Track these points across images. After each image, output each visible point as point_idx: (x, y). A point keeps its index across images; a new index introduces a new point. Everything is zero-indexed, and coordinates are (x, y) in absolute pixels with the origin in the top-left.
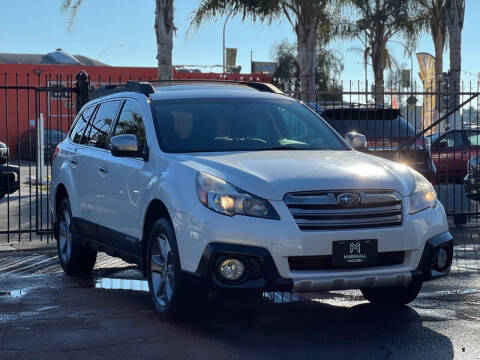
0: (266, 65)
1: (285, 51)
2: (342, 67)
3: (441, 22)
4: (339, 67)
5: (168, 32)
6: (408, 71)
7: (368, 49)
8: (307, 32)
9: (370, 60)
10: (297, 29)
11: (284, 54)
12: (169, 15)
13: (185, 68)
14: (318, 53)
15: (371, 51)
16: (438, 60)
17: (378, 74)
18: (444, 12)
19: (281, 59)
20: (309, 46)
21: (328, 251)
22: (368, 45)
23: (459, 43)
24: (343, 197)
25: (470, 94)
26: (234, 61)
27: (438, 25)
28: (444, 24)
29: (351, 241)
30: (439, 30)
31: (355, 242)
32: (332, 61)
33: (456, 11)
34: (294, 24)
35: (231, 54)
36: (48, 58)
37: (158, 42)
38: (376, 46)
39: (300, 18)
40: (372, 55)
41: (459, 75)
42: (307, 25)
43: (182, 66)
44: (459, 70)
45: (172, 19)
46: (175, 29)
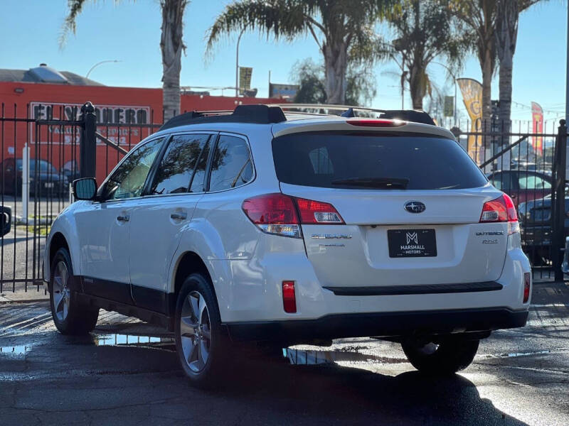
0: (286, 88)
1: (309, 72)
2: (375, 93)
3: (489, 45)
4: (371, 93)
5: (176, 51)
6: (452, 98)
7: (405, 74)
8: (336, 54)
9: (407, 85)
10: (324, 50)
11: (308, 76)
12: (177, 31)
13: (192, 90)
14: (348, 75)
15: (408, 76)
16: (486, 88)
17: (417, 102)
18: (493, 34)
19: (303, 82)
20: (338, 70)
22: (406, 69)
23: (510, 70)
25: (519, 135)
26: (249, 82)
27: (486, 48)
28: (494, 47)
30: (488, 54)
32: (363, 86)
33: (508, 33)
34: (321, 44)
35: (246, 74)
36: (30, 74)
37: (165, 62)
38: (415, 69)
39: (328, 38)
40: (410, 81)
41: (510, 107)
42: (336, 46)
43: (189, 88)
44: (510, 101)
45: (181, 35)
46: (184, 47)
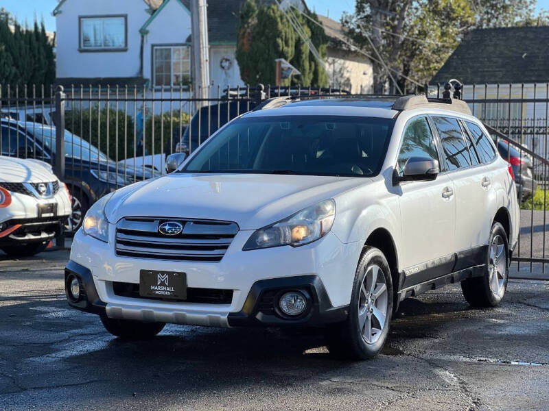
21: (136, 279)
24: (165, 225)
29: (159, 272)
31: (163, 273)
